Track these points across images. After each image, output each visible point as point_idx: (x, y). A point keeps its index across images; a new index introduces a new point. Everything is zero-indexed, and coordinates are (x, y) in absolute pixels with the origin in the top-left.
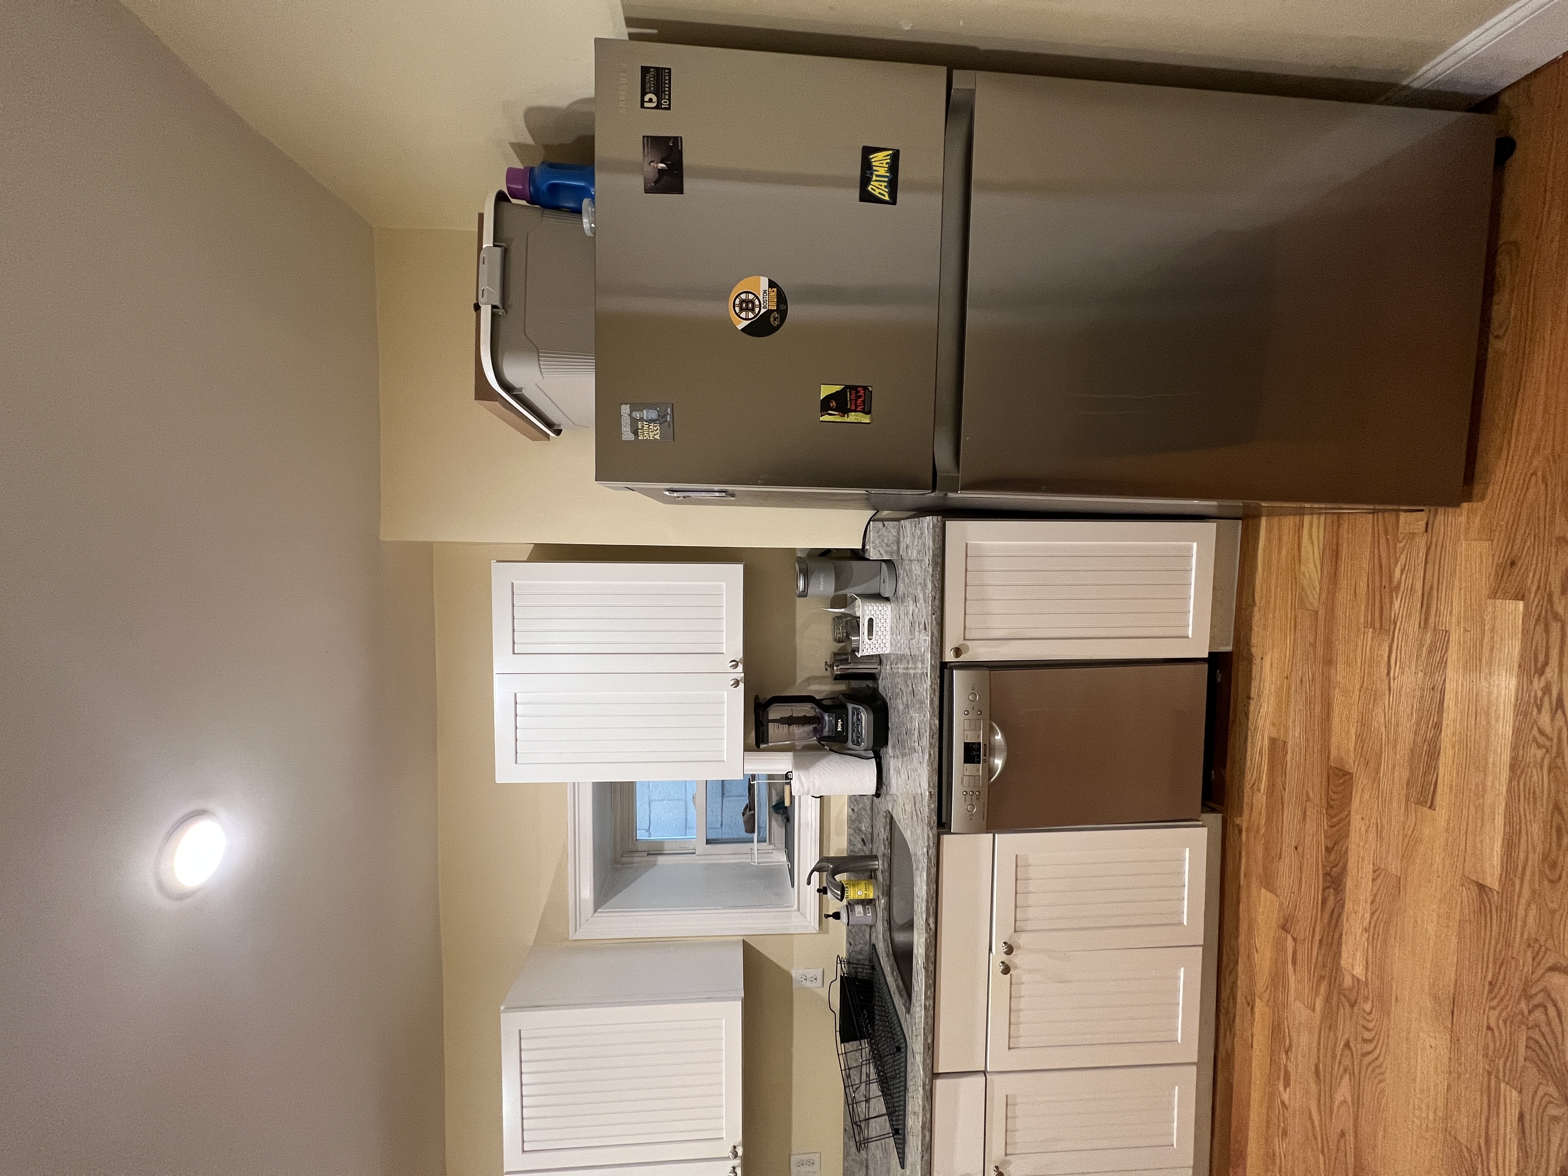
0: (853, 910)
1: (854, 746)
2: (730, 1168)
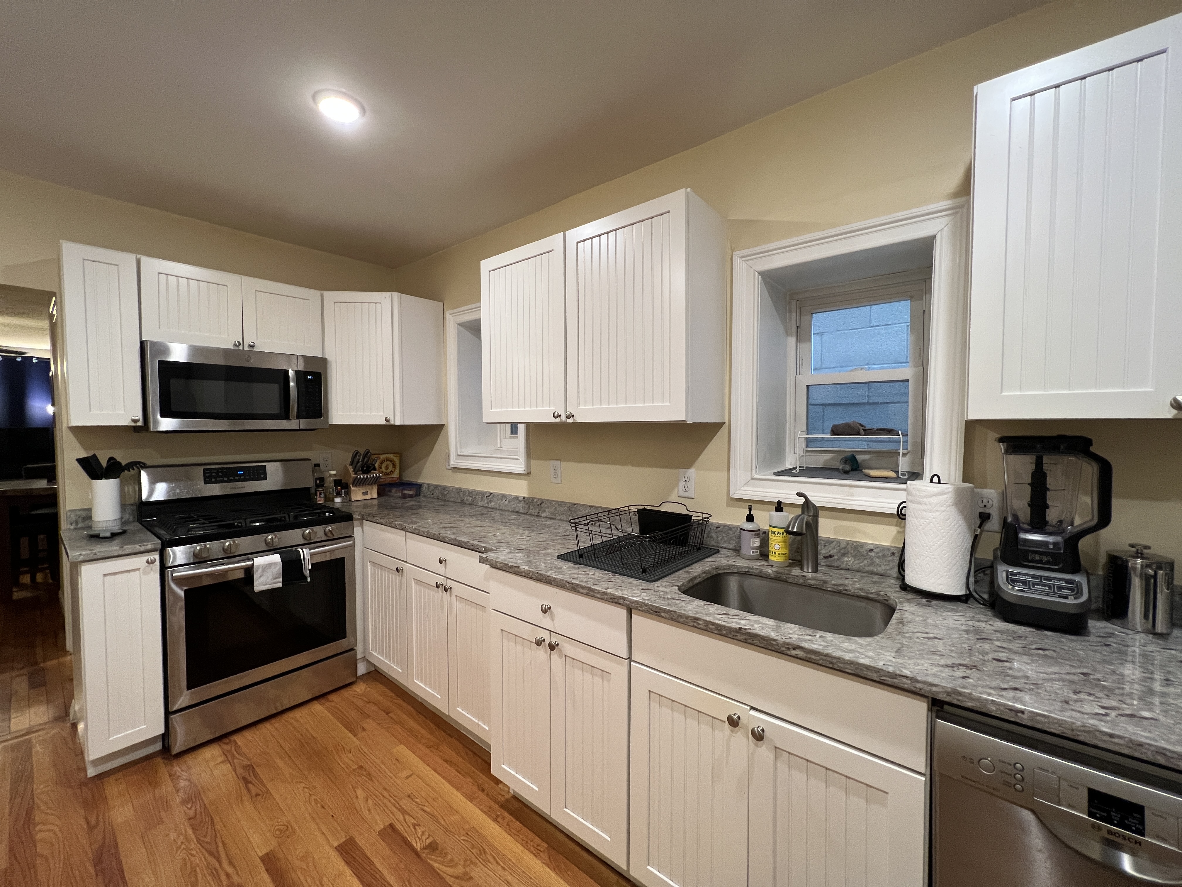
0: (756, 536)
1: (1004, 574)
2: (560, 413)
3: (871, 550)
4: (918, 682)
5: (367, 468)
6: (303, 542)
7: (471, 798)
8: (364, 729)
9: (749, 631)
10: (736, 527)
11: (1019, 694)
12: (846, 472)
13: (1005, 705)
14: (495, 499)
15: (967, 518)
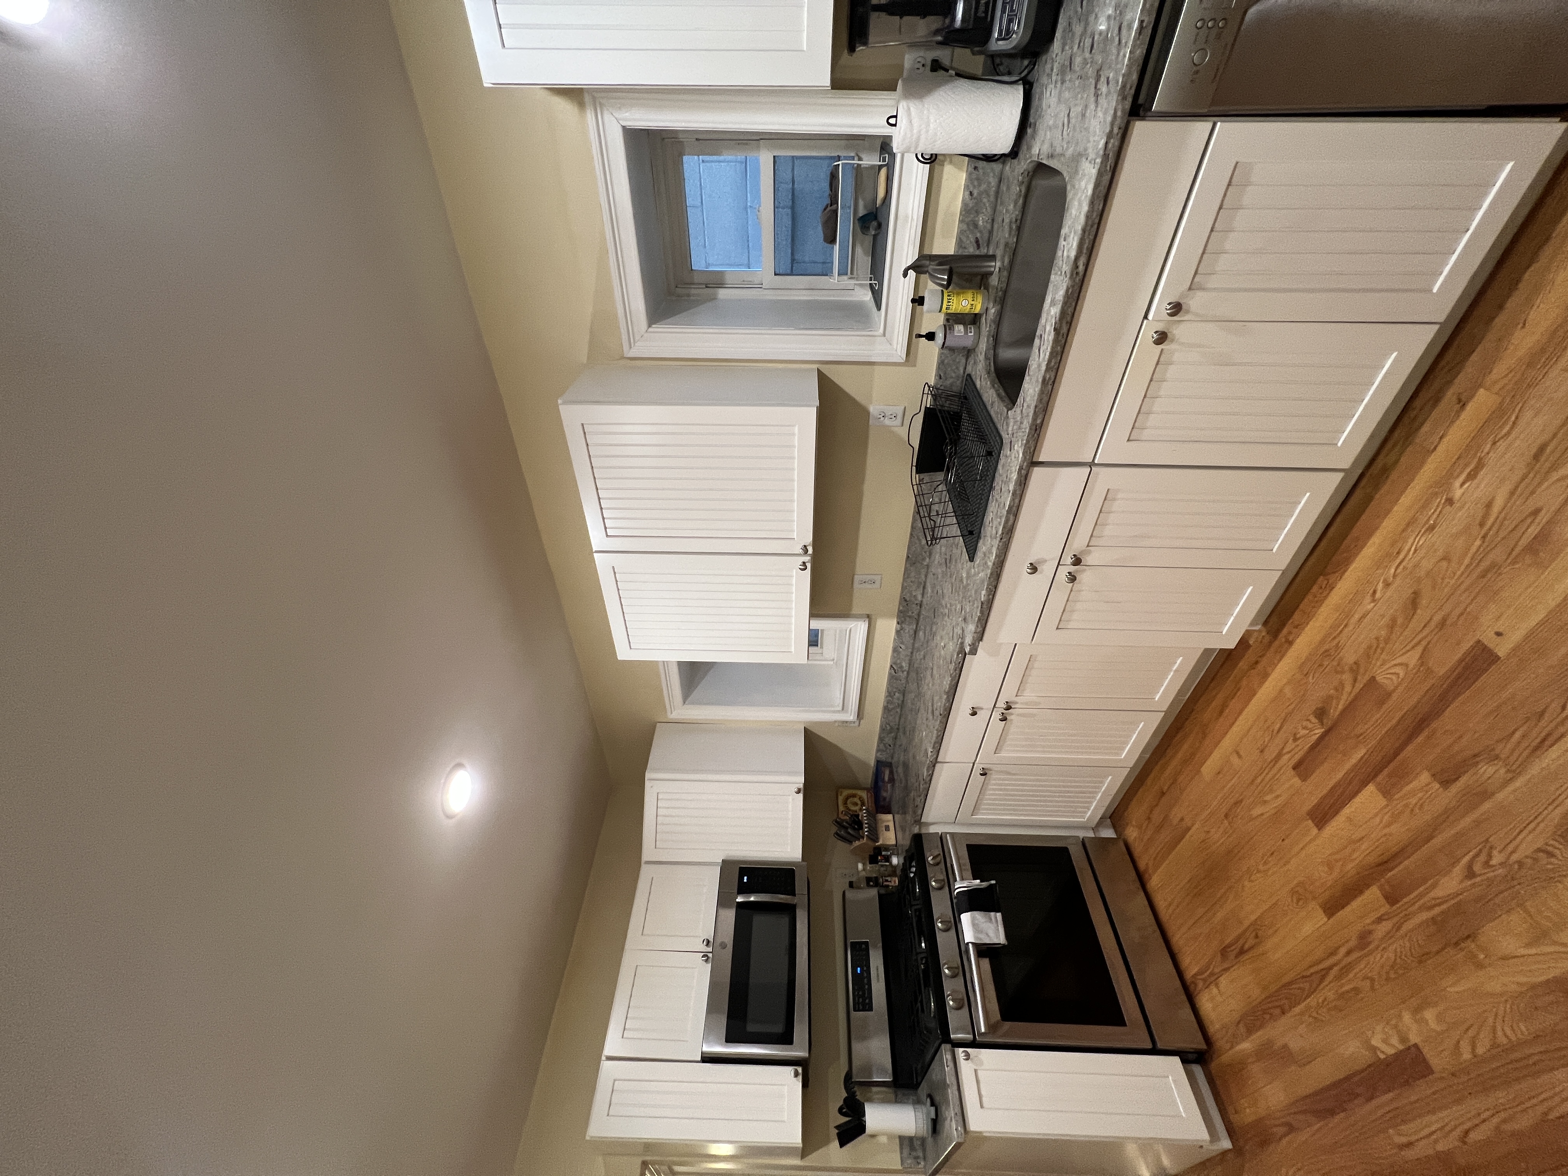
0: (951, 328)
1: (1000, 43)
2: (800, 563)
3: (971, 194)
4: (1111, 131)
5: (856, 823)
6: (947, 888)
7: (1265, 676)
8: (1182, 819)
9: (1057, 319)
10: (940, 355)
11: (1125, 24)
12: (879, 226)
13: (1135, 40)
14: (898, 661)
15: (938, 85)
